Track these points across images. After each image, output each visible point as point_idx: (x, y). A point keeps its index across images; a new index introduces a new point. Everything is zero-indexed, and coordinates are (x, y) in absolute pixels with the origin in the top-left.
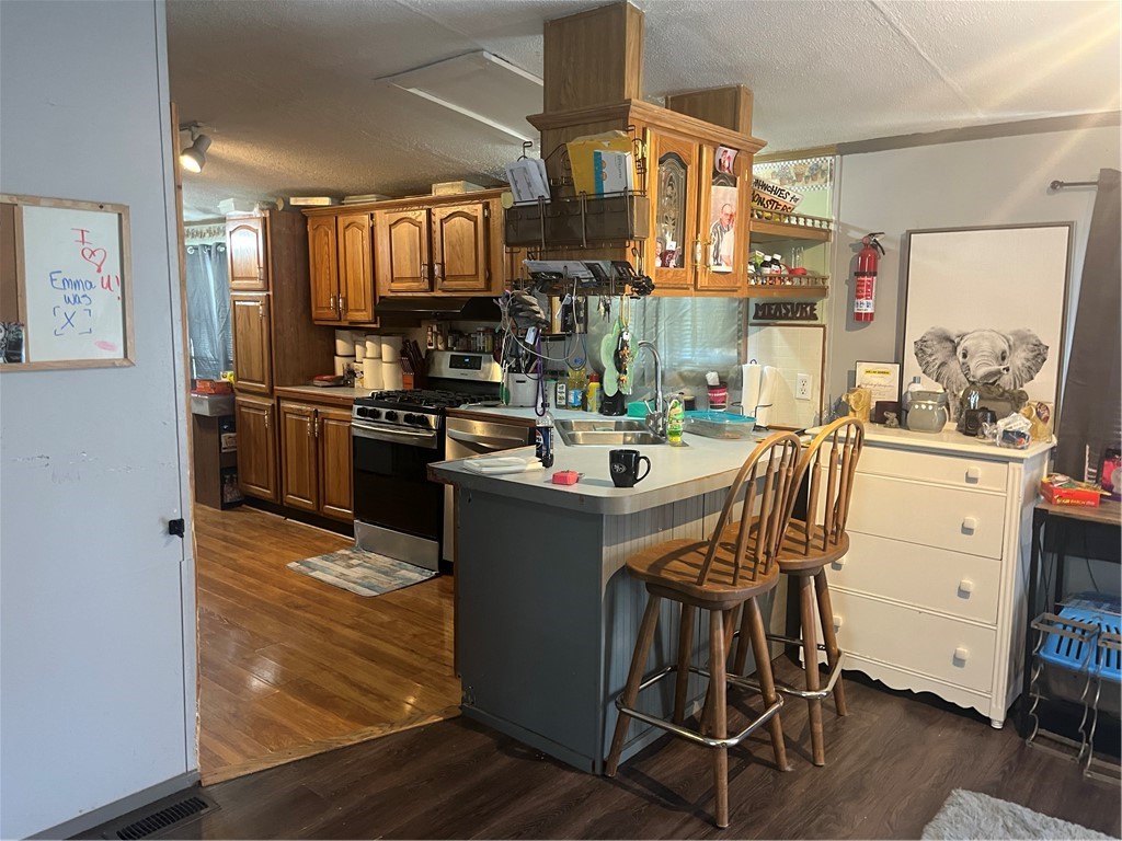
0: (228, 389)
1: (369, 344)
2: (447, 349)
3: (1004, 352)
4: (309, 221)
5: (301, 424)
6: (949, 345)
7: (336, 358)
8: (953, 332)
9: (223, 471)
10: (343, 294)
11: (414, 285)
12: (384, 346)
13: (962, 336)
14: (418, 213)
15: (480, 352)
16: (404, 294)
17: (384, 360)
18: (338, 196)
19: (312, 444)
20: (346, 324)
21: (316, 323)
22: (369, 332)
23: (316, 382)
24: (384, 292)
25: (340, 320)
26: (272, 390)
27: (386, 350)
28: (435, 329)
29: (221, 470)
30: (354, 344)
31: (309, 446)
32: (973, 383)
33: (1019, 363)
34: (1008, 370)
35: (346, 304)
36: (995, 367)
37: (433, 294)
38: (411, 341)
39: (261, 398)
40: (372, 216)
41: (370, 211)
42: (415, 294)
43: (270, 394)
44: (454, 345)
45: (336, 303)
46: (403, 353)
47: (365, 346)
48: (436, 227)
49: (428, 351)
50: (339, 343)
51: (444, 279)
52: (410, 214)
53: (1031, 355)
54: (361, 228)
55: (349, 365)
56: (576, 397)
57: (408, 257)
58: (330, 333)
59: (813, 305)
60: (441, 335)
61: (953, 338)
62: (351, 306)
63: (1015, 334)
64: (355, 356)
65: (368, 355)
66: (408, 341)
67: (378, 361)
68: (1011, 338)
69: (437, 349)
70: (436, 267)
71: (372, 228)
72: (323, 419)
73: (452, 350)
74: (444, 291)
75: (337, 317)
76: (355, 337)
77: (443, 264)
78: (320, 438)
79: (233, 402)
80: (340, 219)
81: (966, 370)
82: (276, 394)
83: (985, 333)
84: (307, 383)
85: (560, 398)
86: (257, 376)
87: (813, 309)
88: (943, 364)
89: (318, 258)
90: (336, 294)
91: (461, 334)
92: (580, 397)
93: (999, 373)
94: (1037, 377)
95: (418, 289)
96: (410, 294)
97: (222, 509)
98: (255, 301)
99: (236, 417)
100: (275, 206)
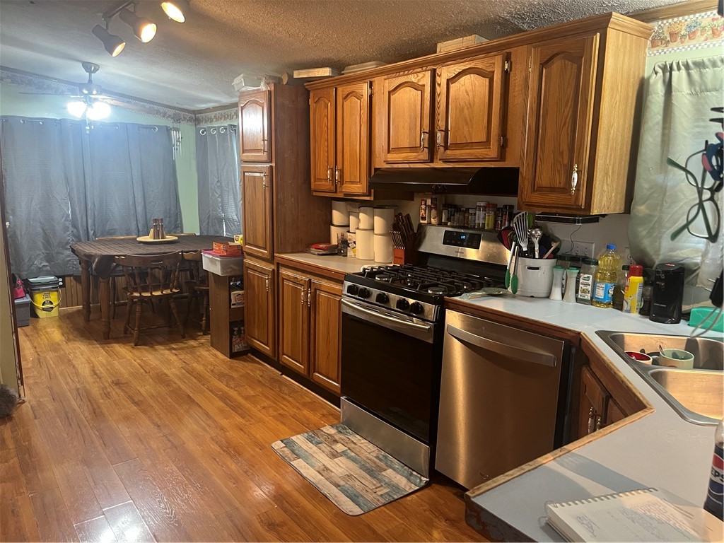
0: (239, 253)
1: (362, 215)
2: (440, 224)
4: (311, 94)
5: (296, 291)
7: (332, 227)
9: (232, 324)
10: (339, 166)
11: (412, 156)
12: (375, 217)
14: (421, 75)
15: (479, 229)
16: (400, 166)
17: (376, 232)
18: (338, 67)
19: (306, 311)
20: (341, 196)
21: (315, 194)
22: (364, 204)
23: (312, 251)
24: (380, 163)
25: (336, 192)
26: (273, 257)
27: (379, 222)
28: (429, 202)
29: (231, 323)
30: (349, 214)
31: (302, 314)
35: (342, 176)
37: (432, 165)
38: (404, 215)
39: (264, 263)
40: (371, 85)
41: (369, 78)
42: (412, 166)
43: (271, 260)
44: (449, 219)
45: (333, 175)
46: (395, 227)
47: (358, 217)
48: (441, 90)
49: (420, 226)
50: (335, 213)
51: (446, 147)
52: (413, 78)
54: (359, 97)
55: (342, 235)
56: (607, 292)
57: (407, 125)
58: (327, 204)
60: (436, 209)
62: (347, 178)
64: (349, 226)
65: (361, 227)
66: (400, 214)
67: (371, 232)
69: (430, 224)
70: (439, 134)
71: (371, 97)
72: (316, 290)
73: (445, 225)
74: (446, 161)
75: (333, 188)
76: (349, 208)
77: (446, 131)
78: (312, 308)
79: (242, 264)
80: (340, 89)
82: (276, 260)
84: (303, 252)
85: (584, 291)
86: (261, 243)
89: (318, 130)
90: (332, 165)
91: (457, 209)
92: (611, 292)
95: (415, 160)
96: (407, 166)
97: (231, 358)
98: (260, 172)
99: (240, 277)
100: (280, 80)
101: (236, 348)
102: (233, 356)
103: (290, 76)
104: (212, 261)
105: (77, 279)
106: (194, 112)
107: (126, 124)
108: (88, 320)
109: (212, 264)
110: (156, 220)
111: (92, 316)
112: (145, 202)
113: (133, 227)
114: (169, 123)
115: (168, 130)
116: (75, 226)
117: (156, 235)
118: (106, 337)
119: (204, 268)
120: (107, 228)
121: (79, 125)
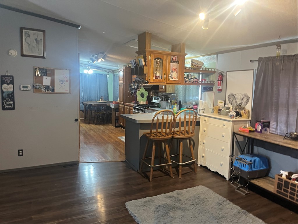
0: (118, 103)
3: (242, 99)
5: (127, 110)
6: (233, 97)
8: (234, 94)
9: (116, 120)
13: (235, 95)
23: (132, 102)
26: (124, 103)
28: (153, 92)
32: (237, 105)
33: (245, 101)
34: (243, 102)
36: (241, 102)
43: (123, 104)
44: (156, 95)
53: (247, 99)
59: (212, 87)
61: (234, 95)
63: (244, 94)
68: (244, 95)
69: (153, 96)
72: (130, 109)
79: (118, 106)
81: (236, 102)
82: (124, 104)
83: (239, 94)
84: (130, 103)
86: (122, 101)
87: (212, 88)
88: (232, 101)
93: (241, 103)
94: (248, 104)
97: (115, 127)
98: (122, 85)
99: (118, 109)
100: (127, 66)
101: (117, 125)
102: (116, 127)
103: (128, 66)
104: (112, 105)
105: (83, 111)
106: (113, 70)
107: (96, 74)
108: (85, 121)
109: (112, 106)
110: (102, 97)
111: (86, 120)
112: (100, 92)
113: (97, 99)
114: (106, 73)
115: (106, 75)
116: (83, 98)
117: (101, 100)
118: (89, 123)
119: (111, 107)
120: (91, 99)
121: (86, 75)
